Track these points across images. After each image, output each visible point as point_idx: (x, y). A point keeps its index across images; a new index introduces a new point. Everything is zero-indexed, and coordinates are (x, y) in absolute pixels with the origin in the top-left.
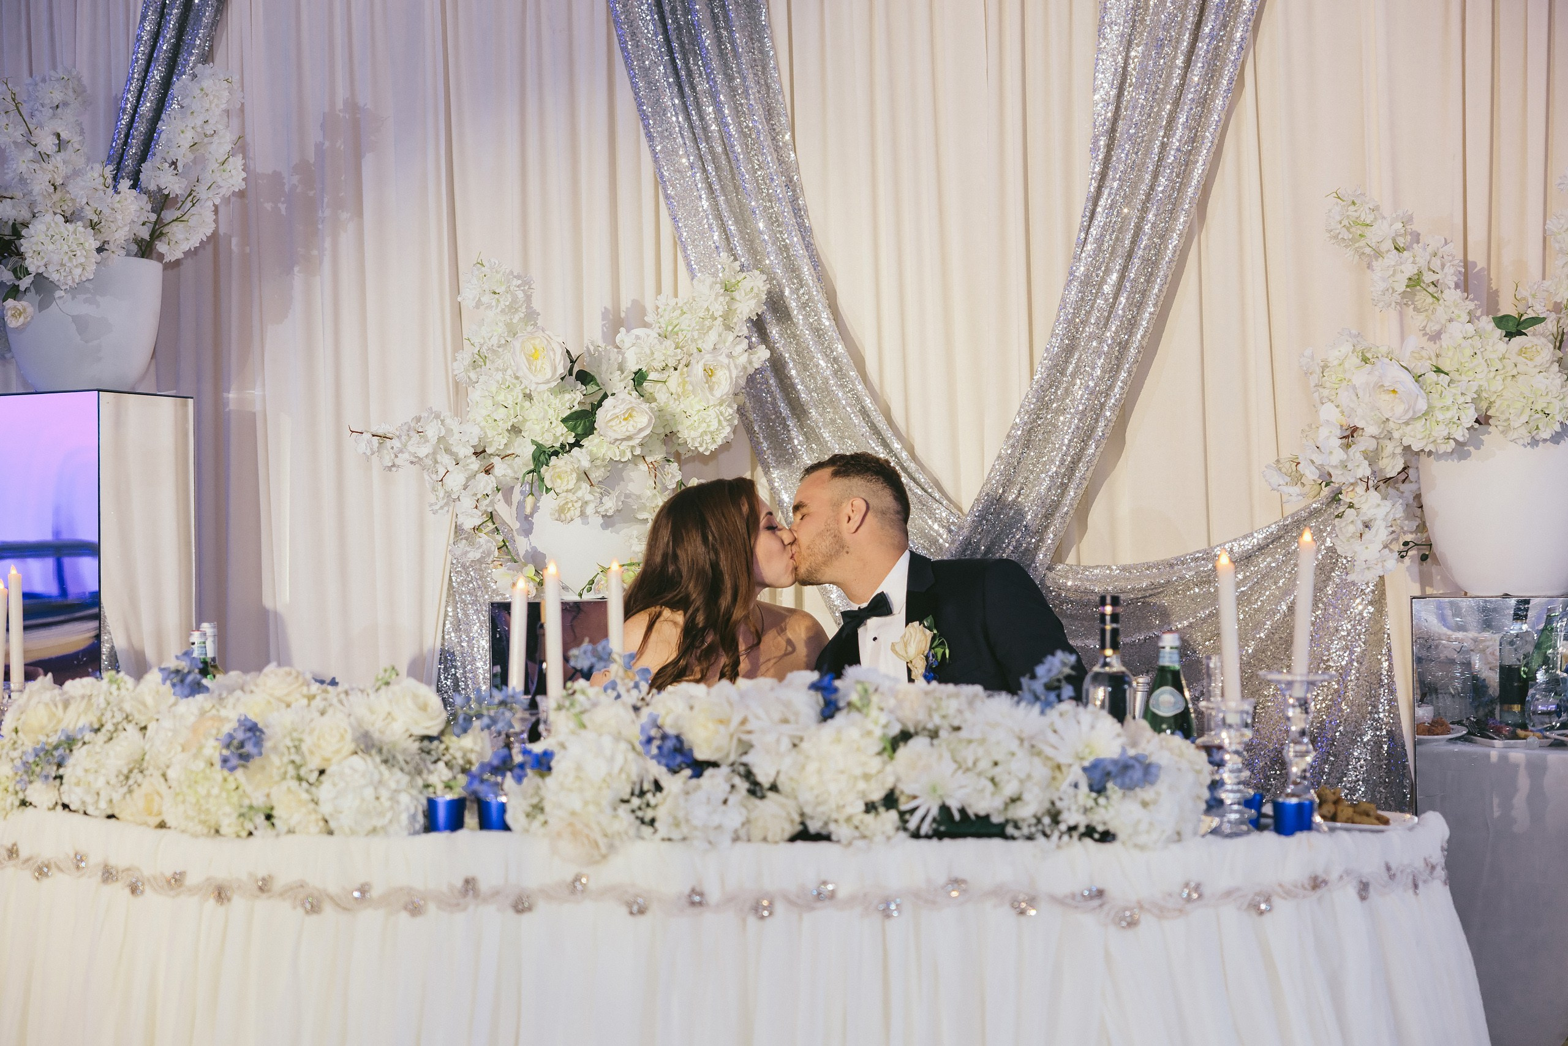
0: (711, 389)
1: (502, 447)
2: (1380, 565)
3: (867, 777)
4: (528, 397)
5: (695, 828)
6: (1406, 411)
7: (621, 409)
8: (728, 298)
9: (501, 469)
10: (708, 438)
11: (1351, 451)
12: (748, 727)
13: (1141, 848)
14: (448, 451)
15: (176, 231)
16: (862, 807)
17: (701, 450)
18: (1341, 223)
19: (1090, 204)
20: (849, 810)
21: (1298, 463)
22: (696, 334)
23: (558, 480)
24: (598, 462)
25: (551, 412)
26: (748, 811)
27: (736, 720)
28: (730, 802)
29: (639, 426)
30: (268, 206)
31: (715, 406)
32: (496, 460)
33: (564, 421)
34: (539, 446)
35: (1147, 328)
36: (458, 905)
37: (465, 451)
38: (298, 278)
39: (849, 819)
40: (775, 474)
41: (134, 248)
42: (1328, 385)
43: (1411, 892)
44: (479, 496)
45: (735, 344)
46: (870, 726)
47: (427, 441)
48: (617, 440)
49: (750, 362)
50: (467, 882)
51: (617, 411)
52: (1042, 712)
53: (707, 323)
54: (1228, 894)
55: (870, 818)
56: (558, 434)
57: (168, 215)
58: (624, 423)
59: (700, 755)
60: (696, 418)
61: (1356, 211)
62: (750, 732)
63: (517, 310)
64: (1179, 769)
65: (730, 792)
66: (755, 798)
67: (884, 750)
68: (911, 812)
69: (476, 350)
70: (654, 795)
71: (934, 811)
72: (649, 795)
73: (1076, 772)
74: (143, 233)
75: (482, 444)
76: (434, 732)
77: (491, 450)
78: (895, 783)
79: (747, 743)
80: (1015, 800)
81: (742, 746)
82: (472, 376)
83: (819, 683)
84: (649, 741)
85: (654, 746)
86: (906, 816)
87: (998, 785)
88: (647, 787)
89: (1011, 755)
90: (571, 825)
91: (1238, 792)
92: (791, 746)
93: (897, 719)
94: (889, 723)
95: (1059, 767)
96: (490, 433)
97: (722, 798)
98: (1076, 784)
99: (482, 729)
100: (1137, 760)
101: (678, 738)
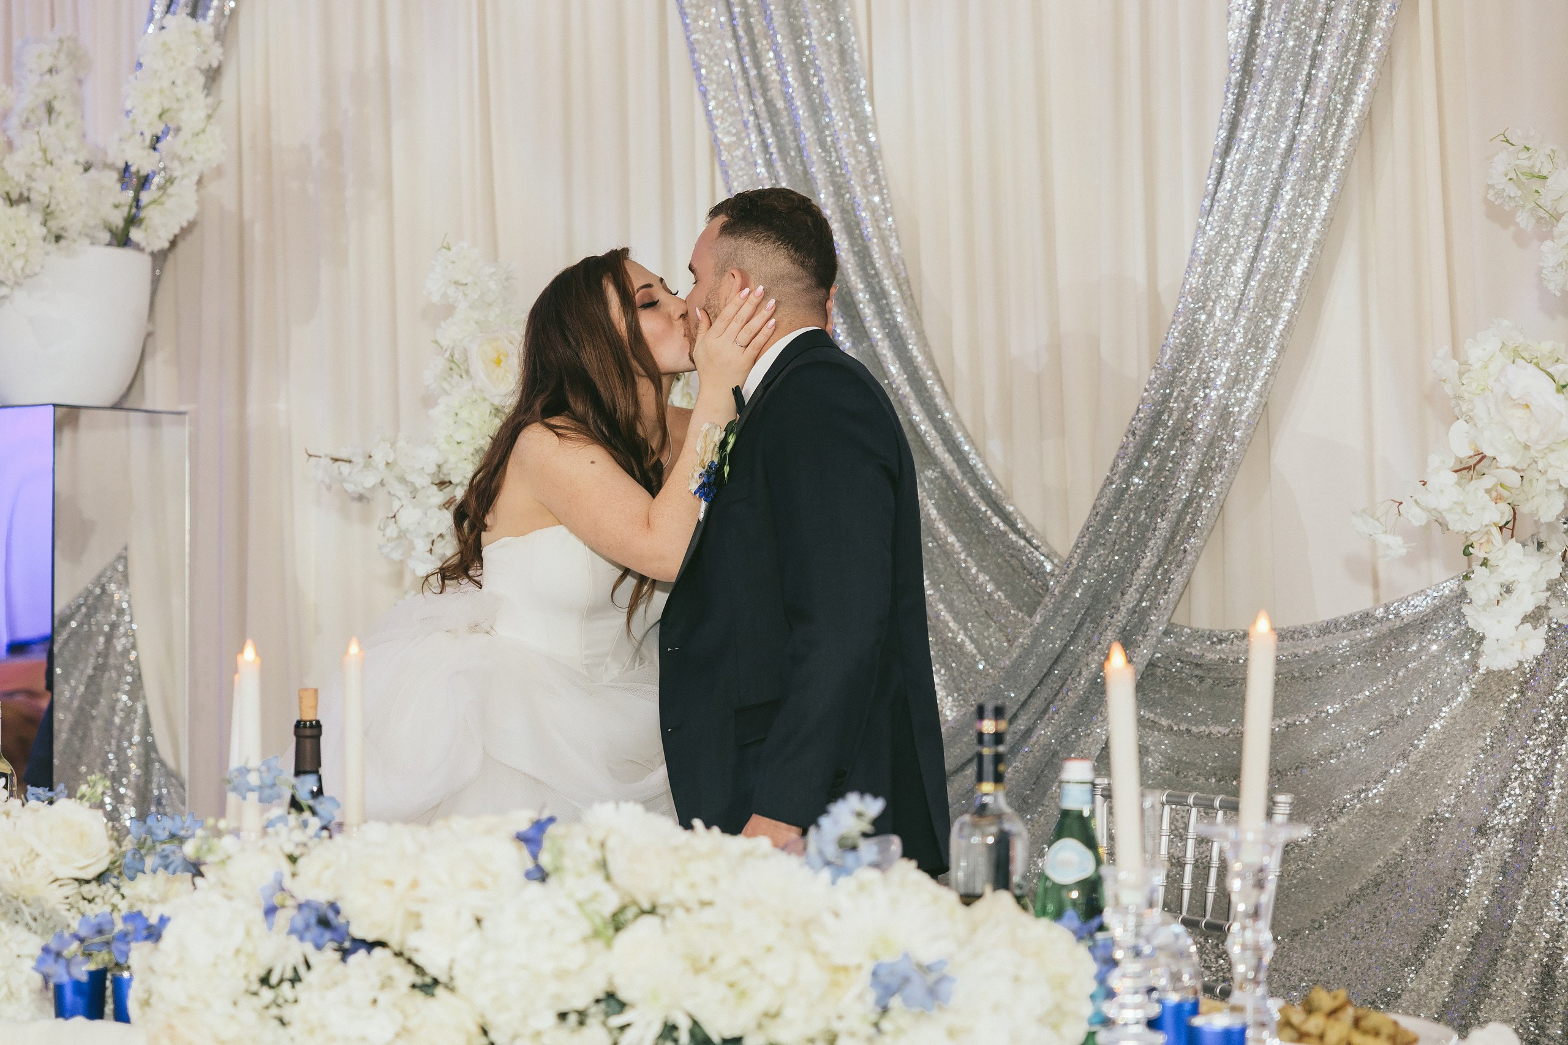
2: (1518, 645)
3: (561, 975)
5: (334, 1039)
6: (1544, 435)
12: (421, 893)
14: (402, 480)
15: (150, 214)
18: (1506, 175)
19: (1218, 161)
21: (1402, 504)
26: (406, 1016)
27: (402, 883)
28: (379, 1003)
30: (294, 185)
35: (1289, 321)
37: (423, 481)
39: (538, 1034)
41: (106, 236)
42: (1466, 396)
44: (434, 537)
46: (563, 901)
47: (375, 467)
52: (835, 881)
55: (563, 1033)
57: (146, 196)
59: (357, 932)
61: (1530, 158)
62: (424, 901)
64: (1017, 979)
65: (383, 986)
66: (419, 995)
67: (596, 934)
68: (623, 1028)
69: (447, 355)
70: (293, 987)
71: (656, 1028)
72: (286, 986)
73: (865, 977)
74: (117, 219)
75: (445, 470)
76: (90, 874)
77: (454, 481)
78: (611, 983)
79: (417, 915)
80: (773, 1015)
81: (415, 920)
82: (446, 386)
83: (525, 832)
84: (270, 911)
85: (283, 918)
86: (616, 1033)
87: (743, 995)
88: (289, 974)
89: (769, 949)
90: (171, 1027)
91: (1137, 1007)
92: (473, 923)
93: (616, 887)
94: (595, 896)
95: (845, 969)
96: (453, 459)
97: (371, 997)
98: (860, 997)
99: (154, 871)
100: (926, 969)
101: (334, 908)
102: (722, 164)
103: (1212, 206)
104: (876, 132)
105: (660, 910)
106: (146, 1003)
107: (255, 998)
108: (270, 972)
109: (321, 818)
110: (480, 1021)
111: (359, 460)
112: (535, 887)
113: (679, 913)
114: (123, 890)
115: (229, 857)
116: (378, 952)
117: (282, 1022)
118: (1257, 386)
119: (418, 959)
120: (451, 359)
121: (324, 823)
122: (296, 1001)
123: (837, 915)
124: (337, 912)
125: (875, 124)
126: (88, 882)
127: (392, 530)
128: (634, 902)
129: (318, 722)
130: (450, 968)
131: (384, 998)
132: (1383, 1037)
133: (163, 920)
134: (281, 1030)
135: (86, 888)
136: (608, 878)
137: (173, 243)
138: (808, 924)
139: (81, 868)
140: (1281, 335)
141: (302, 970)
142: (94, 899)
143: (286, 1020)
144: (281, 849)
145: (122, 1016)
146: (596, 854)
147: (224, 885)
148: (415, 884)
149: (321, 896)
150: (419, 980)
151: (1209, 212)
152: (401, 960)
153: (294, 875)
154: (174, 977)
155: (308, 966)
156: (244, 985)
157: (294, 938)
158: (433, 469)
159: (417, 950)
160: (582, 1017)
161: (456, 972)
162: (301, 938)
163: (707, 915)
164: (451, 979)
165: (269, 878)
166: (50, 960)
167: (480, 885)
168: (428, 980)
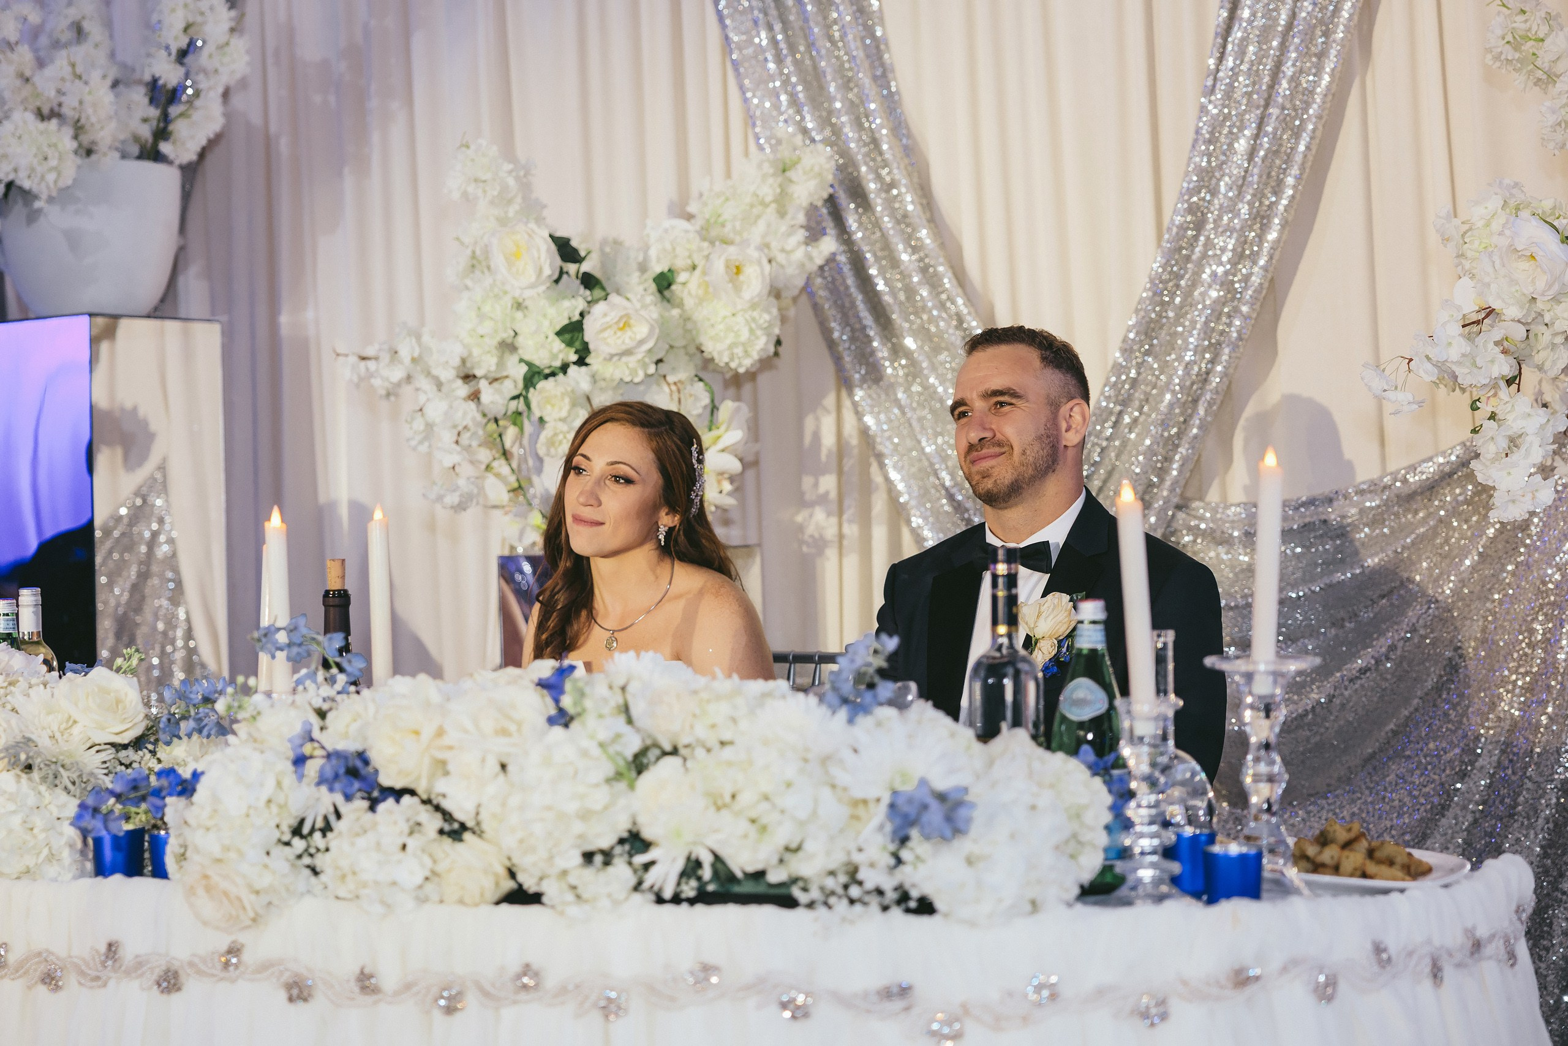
0: (737, 289)
1: (493, 368)
2: (1529, 497)
3: (585, 815)
4: (519, 306)
5: (365, 885)
6: (1550, 286)
7: (613, 316)
8: (780, 180)
9: (488, 395)
10: (739, 351)
11: (1480, 340)
12: (447, 741)
13: (972, 924)
14: (428, 374)
15: (179, 128)
16: (578, 860)
17: (733, 365)
18: (1503, 38)
19: (1219, 40)
20: (561, 863)
21: (1411, 360)
22: (738, 224)
23: (549, 407)
24: (603, 384)
25: (546, 323)
26: (435, 862)
27: (428, 732)
28: (408, 848)
29: (639, 337)
30: (317, 99)
31: (744, 311)
32: (483, 384)
33: (559, 334)
34: (529, 364)
35: (1293, 196)
36: (98, 978)
37: (447, 374)
38: (349, 182)
39: (564, 873)
40: (859, 394)
41: (136, 150)
42: (1469, 254)
43: (1427, 983)
45: (789, 234)
46: (586, 743)
47: (401, 362)
48: (612, 356)
49: (810, 258)
50: (110, 945)
51: (608, 319)
52: (851, 721)
53: (755, 211)
54: (1100, 993)
55: (589, 873)
56: (555, 350)
57: (174, 111)
58: (619, 333)
59: (385, 780)
60: (721, 327)
61: (1526, 21)
62: (451, 748)
63: (510, 202)
64: (1033, 808)
65: (411, 833)
66: (447, 841)
67: (618, 776)
68: (647, 866)
69: (469, 252)
70: (324, 836)
71: (679, 865)
72: (317, 835)
73: (882, 809)
74: (146, 132)
75: (468, 365)
76: (125, 739)
77: (479, 373)
78: (634, 823)
79: (443, 763)
80: (793, 850)
81: (442, 767)
82: (469, 282)
83: (548, 679)
84: (300, 761)
85: (312, 768)
86: (640, 873)
87: (764, 829)
88: (320, 824)
89: (789, 785)
90: (206, 877)
91: (1152, 836)
92: (498, 768)
93: (638, 730)
94: (618, 736)
95: (865, 802)
96: (476, 352)
97: (400, 842)
98: (881, 827)
99: (189, 736)
100: (942, 797)
101: (362, 756)
102: (733, 61)
103: (1214, 86)
104: (883, 26)
105: (682, 751)
106: (182, 857)
107: (287, 849)
108: (302, 822)
109: (348, 675)
110: (508, 864)
111: (385, 357)
112: (558, 731)
113: (700, 753)
114: (158, 756)
115: (259, 713)
116: (406, 799)
117: (315, 872)
118: (1262, 262)
119: (446, 804)
120: (474, 256)
121: (353, 680)
122: (327, 850)
123: (855, 751)
124: (366, 762)
125: (882, 19)
126: (125, 747)
127: (419, 424)
128: (656, 745)
129: (345, 591)
130: (477, 814)
131: (411, 843)
132: (1397, 867)
133: (196, 776)
134: (313, 879)
135: (123, 754)
136: (630, 721)
137: (202, 154)
138: (825, 760)
139: (117, 734)
140: (1285, 210)
141: (332, 818)
142: (131, 764)
143: (318, 869)
144: (310, 704)
145: (160, 872)
146: (618, 699)
147: (255, 741)
148: (440, 733)
149: (349, 745)
150: (447, 828)
151: (1212, 91)
152: (429, 807)
153: (322, 729)
154: (208, 829)
155: (338, 816)
156: (277, 834)
157: (324, 789)
158: (457, 362)
159: (444, 796)
160: (608, 857)
161: (484, 816)
162: (331, 790)
163: (727, 753)
164: (478, 824)
165: (298, 728)
166: (87, 817)
167: (504, 732)
168: (456, 826)
